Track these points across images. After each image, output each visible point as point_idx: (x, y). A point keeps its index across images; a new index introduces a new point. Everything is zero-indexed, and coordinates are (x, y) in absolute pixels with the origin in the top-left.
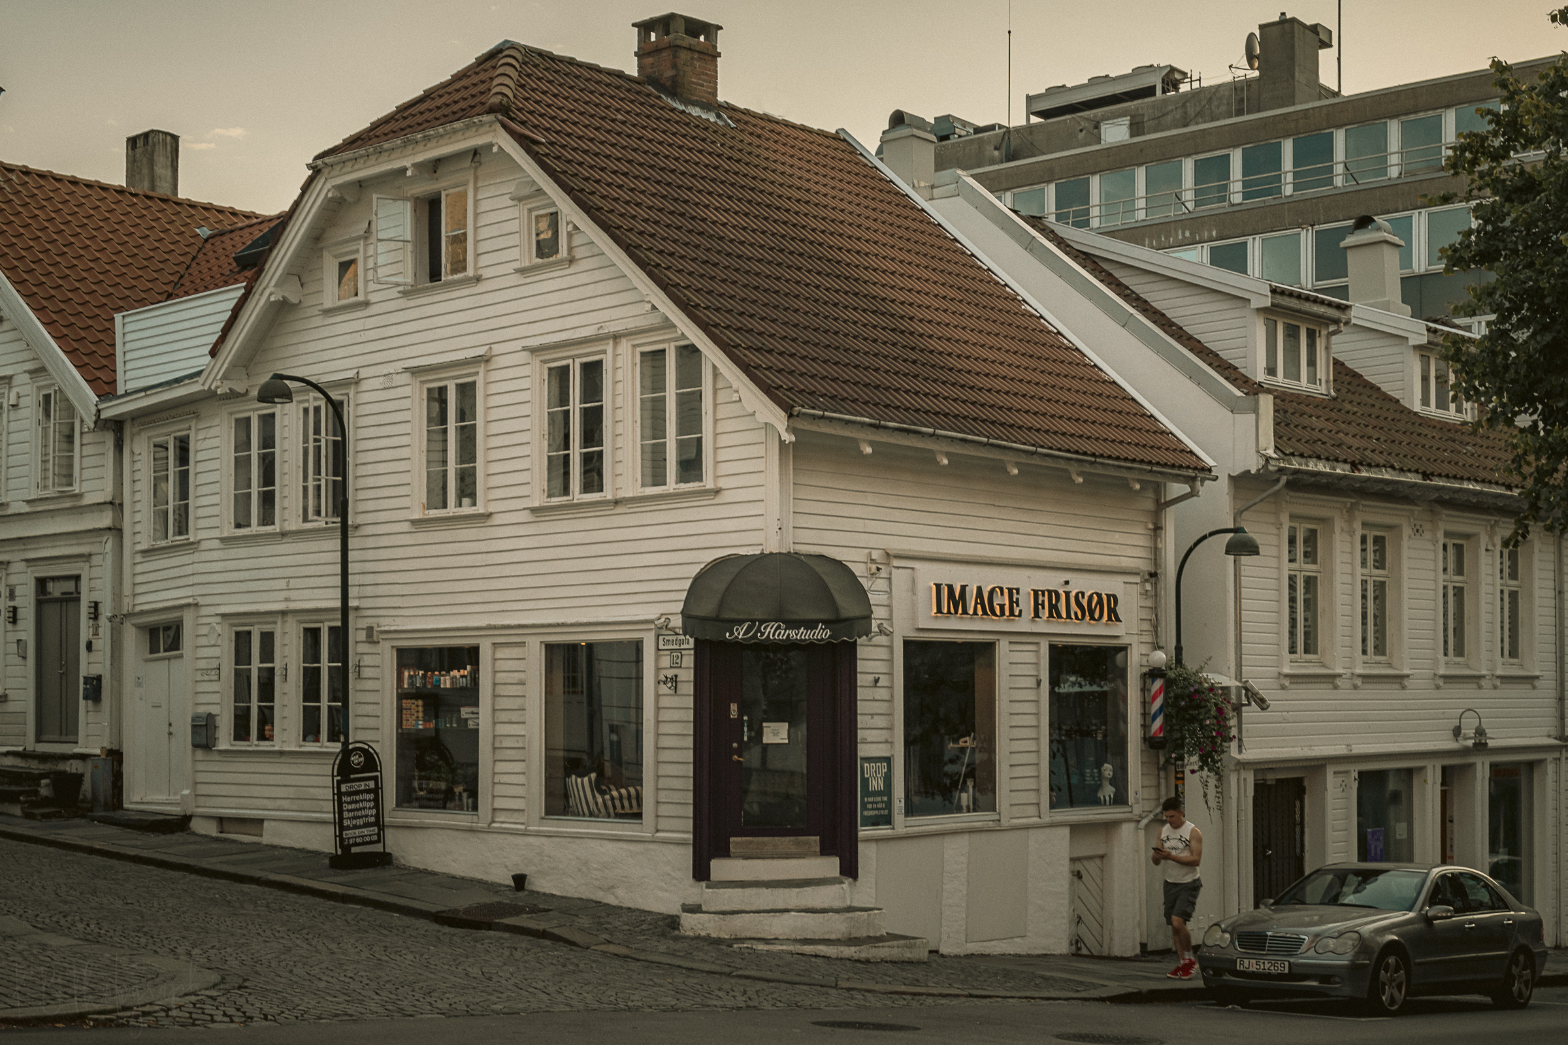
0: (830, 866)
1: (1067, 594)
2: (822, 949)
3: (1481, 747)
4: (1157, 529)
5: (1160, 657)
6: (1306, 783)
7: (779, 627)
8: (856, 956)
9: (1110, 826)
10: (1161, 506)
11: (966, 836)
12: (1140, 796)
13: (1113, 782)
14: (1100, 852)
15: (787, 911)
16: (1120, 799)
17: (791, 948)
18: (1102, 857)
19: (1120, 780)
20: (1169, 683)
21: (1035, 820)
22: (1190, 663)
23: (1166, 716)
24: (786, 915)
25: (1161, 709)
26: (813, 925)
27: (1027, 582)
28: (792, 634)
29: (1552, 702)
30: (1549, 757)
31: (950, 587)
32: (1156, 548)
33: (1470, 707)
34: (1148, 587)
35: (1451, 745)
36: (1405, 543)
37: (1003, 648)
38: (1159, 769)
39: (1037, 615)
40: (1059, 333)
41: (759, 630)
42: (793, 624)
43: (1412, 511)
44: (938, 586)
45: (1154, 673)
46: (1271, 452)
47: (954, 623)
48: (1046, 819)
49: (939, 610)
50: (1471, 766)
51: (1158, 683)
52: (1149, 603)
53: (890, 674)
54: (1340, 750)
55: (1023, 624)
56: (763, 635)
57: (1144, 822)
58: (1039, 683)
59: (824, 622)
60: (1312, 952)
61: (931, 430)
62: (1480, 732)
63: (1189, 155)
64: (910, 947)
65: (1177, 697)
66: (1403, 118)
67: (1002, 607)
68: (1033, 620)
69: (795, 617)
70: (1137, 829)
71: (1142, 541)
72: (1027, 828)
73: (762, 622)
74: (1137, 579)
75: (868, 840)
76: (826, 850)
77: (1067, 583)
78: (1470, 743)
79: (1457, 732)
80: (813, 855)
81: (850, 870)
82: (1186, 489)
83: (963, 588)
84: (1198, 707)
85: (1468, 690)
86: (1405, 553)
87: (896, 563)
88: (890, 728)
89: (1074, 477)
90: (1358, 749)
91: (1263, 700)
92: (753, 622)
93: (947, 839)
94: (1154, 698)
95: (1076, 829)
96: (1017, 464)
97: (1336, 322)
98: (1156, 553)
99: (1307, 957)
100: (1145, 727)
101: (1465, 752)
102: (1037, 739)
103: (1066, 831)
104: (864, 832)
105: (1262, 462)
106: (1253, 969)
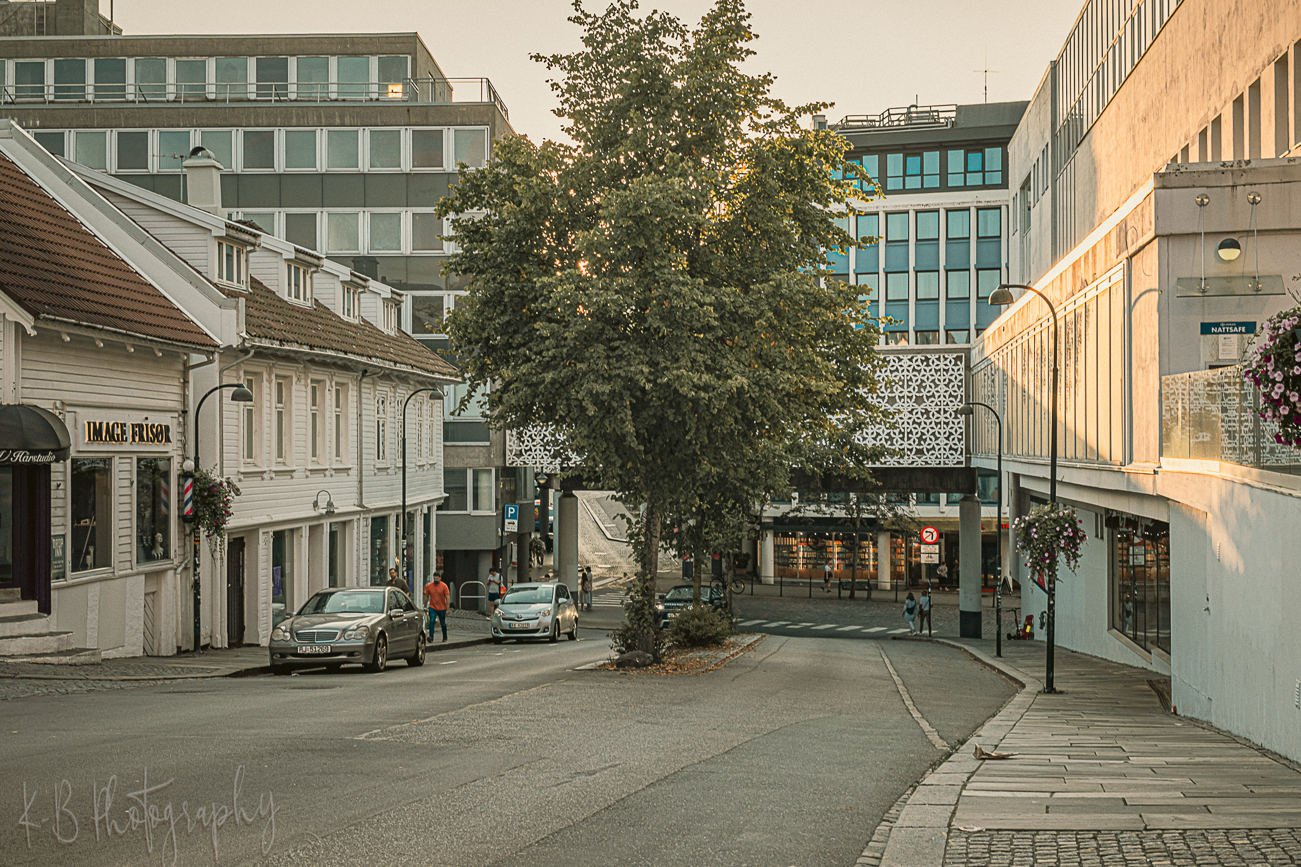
0: (32, 607)
1: (147, 425)
2: (48, 659)
3: (330, 514)
4: (186, 382)
5: (190, 465)
6: (245, 540)
7: (25, 454)
8: (70, 662)
9: (160, 573)
10: (187, 368)
11: (98, 584)
12: (178, 553)
13: (162, 545)
14: (154, 590)
15: (20, 637)
16: (166, 556)
17: (29, 660)
18: (153, 593)
19: (166, 545)
20: (196, 480)
21: (129, 571)
22: (204, 467)
23: (193, 502)
24: (19, 640)
25: (191, 498)
26: (37, 645)
27: (131, 418)
28: (33, 458)
29: (356, 484)
30: (355, 517)
31: (95, 424)
32: (184, 394)
33: (323, 488)
34: (181, 419)
35: (314, 513)
36: (294, 387)
37: (116, 460)
38: (185, 535)
39: (134, 440)
40: (109, 248)
41: (12, 456)
42: (34, 452)
43: (298, 367)
44: (89, 423)
45: (185, 475)
46: (244, 334)
47: (95, 447)
48: (135, 571)
49: (90, 439)
50: (322, 524)
51: (189, 481)
52: (181, 430)
53: (65, 481)
54: (266, 520)
55: (126, 447)
56: (14, 459)
57: (180, 569)
58: (132, 483)
59: (52, 451)
60: (342, 639)
61: (101, 327)
62: (330, 504)
63: (11, 58)
64: (93, 655)
65: (201, 490)
66: (178, 58)
67: (118, 435)
68: (131, 443)
69: (36, 448)
70: (175, 574)
71: (178, 390)
72: (126, 576)
73: (14, 451)
74: (176, 415)
75: (58, 588)
76: (27, 596)
77: (147, 419)
78: (324, 511)
79: (315, 504)
80: (17, 600)
81: (45, 608)
82: (204, 358)
83: (101, 424)
84: (213, 496)
85: (319, 478)
86: (294, 393)
87: (68, 409)
88: (64, 516)
89: (157, 352)
90: (276, 518)
91: (238, 490)
92: (8, 450)
93: (90, 586)
94: (187, 490)
95: (148, 575)
96: (133, 346)
97: (253, 245)
98: (185, 397)
99: (341, 642)
100: (180, 509)
101: (321, 517)
102: (130, 519)
103: (143, 577)
104: (54, 583)
105: (241, 341)
106: (309, 651)
